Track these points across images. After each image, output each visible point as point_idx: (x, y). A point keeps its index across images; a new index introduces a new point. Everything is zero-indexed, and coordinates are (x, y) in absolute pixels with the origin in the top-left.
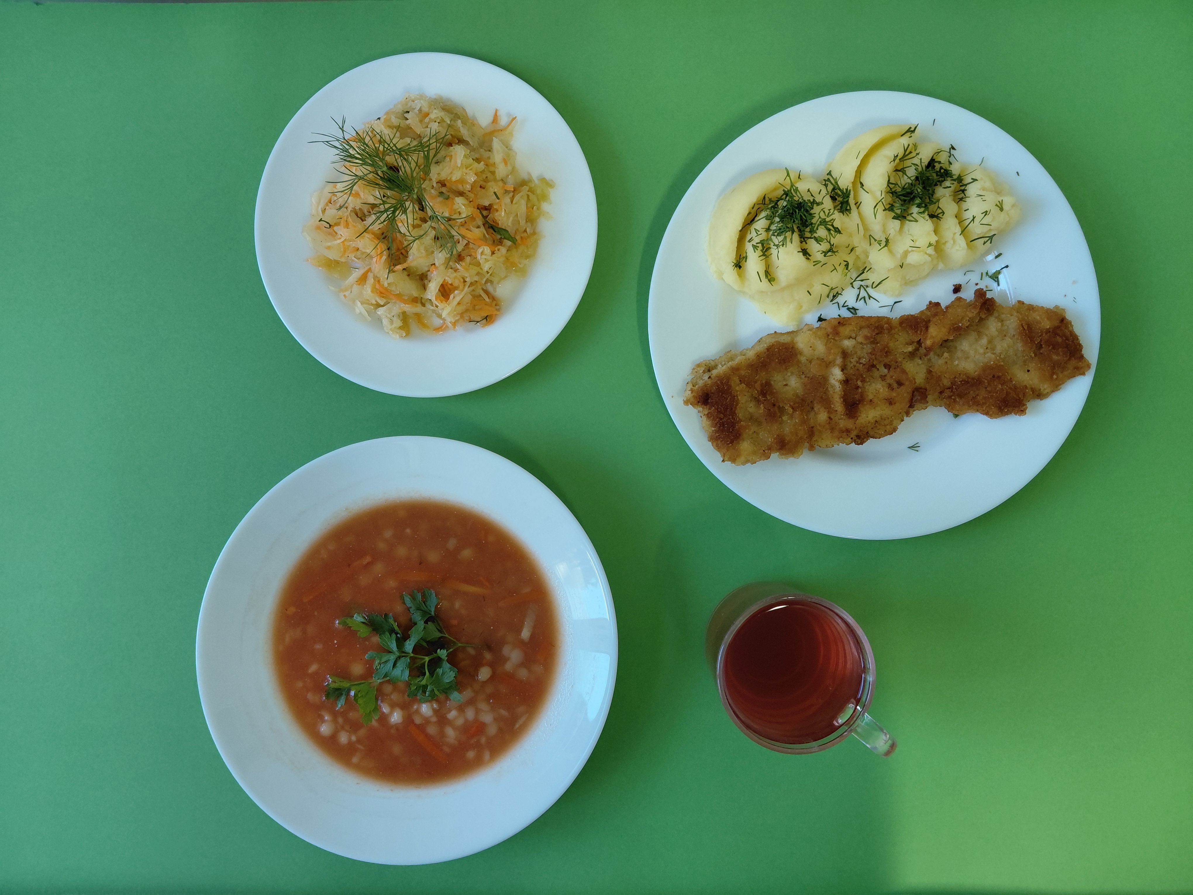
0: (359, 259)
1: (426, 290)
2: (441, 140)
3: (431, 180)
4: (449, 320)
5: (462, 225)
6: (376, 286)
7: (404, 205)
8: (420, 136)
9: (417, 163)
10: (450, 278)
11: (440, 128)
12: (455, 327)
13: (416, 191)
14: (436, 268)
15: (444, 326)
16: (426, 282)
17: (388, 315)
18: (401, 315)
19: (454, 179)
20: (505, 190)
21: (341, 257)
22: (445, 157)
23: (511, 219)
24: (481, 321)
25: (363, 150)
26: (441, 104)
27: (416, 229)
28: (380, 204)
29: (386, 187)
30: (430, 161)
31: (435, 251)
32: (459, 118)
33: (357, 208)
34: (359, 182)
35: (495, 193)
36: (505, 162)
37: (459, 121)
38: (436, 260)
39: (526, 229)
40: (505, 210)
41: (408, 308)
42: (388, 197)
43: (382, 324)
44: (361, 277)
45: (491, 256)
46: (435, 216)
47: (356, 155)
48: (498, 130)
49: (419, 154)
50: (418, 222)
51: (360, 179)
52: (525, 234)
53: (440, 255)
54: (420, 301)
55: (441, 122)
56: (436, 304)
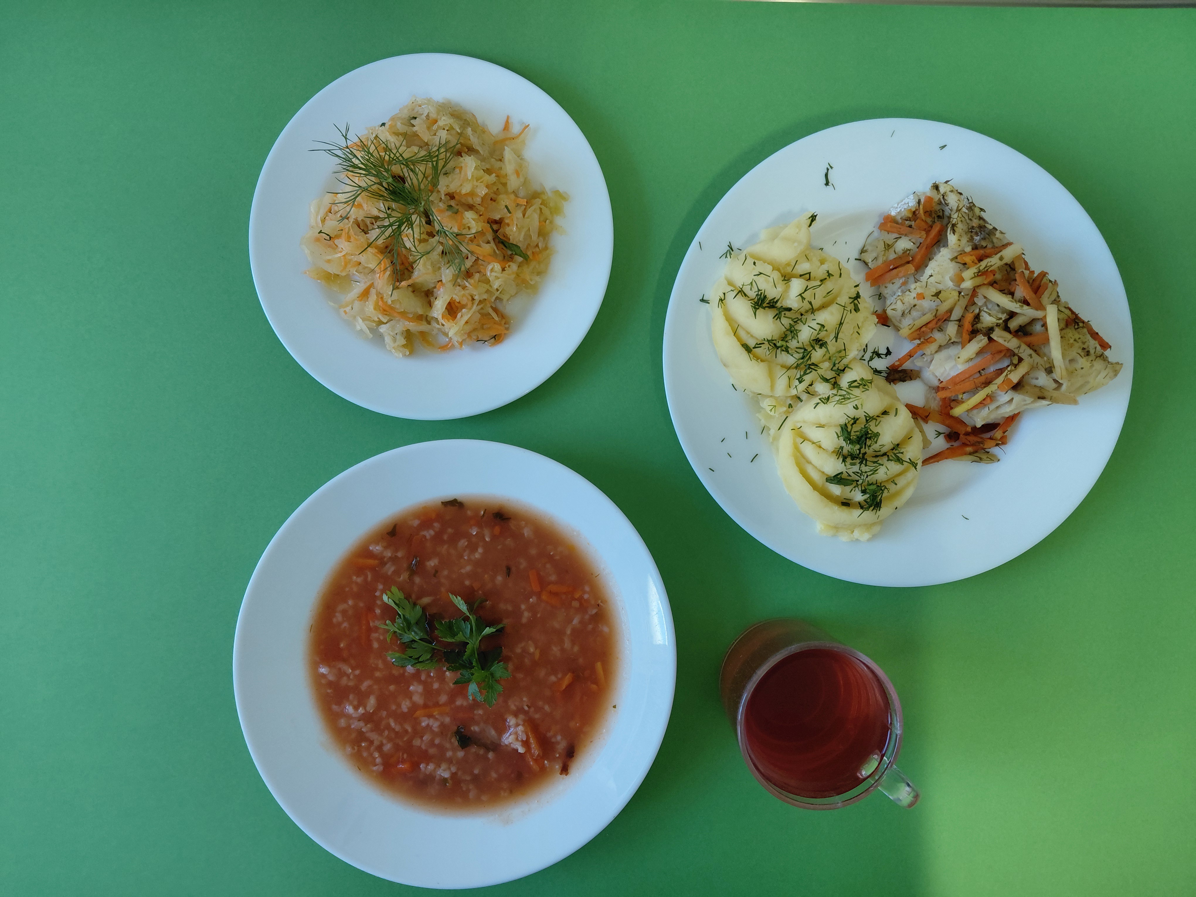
0: (361, 272)
1: (432, 308)
2: (451, 150)
3: (439, 192)
4: (456, 339)
5: (471, 240)
6: (378, 303)
7: (410, 219)
8: (427, 144)
9: (424, 175)
10: (458, 295)
11: (449, 136)
12: (461, 346)
13: (423, 204)
14: (443, 285)
15: (450, 345)
16: (432, 299)
17: (392, 333)
18: (405, 334)
19: (464, 192)
20: (518, 204)
21: (341, 271)
22: (455, 168)
23: (523, 234)
24: (489, 340)
25: (367, 160)
26: (450, 109)
27: (422, 244)
28: (386, 218)
29: (391, 199)
30: (439, 172)
31: (442, 267)
32: (469, 124)
33: (359, 219)
34: (362, 193)
35: (506, 207)
36: (518, 174)
37: (470, 129)
38: (443, 276)
39: (538, 243)
40: (517, 225)
41: (413, 326)
42: (393, 210)
43: (384, 342)
44: (363, 293)
45: (502, 273)
46: (443, 231)
47: (359, 165)
48: (510, 139)
49: (427, 164)
50: (424, 236)
51: (363, 191)
52: (537, 249)
53: (448, 271)
54: (428, 320)
55: (450, 129)
56: (442, 323)
